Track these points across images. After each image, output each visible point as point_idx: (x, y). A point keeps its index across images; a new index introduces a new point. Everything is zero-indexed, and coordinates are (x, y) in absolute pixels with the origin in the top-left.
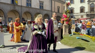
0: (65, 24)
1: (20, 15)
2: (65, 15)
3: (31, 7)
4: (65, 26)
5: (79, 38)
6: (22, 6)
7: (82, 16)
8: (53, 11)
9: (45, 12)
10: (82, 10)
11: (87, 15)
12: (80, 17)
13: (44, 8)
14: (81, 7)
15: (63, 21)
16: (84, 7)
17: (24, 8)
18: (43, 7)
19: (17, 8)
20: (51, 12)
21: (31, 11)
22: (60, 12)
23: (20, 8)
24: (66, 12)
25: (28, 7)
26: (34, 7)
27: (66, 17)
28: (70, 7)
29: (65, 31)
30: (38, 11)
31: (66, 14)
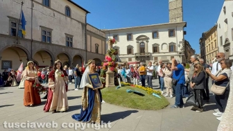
0: (109, 70)
1: (29, 56)
2: (109, 57)
3: (50, 44)
4: (109, 74)
5: (130, 92)
6: (32, 41)
7: (130, 59)
8: (89, 50)
9: (76, 53)
10: (130, 50)
11: (137, 58)
12: (127, 60)
13: (74, 46)
14: (128, 47)
15: (106, 67)
16: (132, 47)
17: (37, 44)
18: (71, 43)
19: (22, 44)
20: (85, 52)
21: (50, 49)
22: (100, 52)
23: (29, 44)
24: (111, 52)
25: (45, 43)
26: (56, 43)
27: (111, 61)
28: (114, 45)
29: (110, 82)
30: (64, 50)
31: (111, 55)
